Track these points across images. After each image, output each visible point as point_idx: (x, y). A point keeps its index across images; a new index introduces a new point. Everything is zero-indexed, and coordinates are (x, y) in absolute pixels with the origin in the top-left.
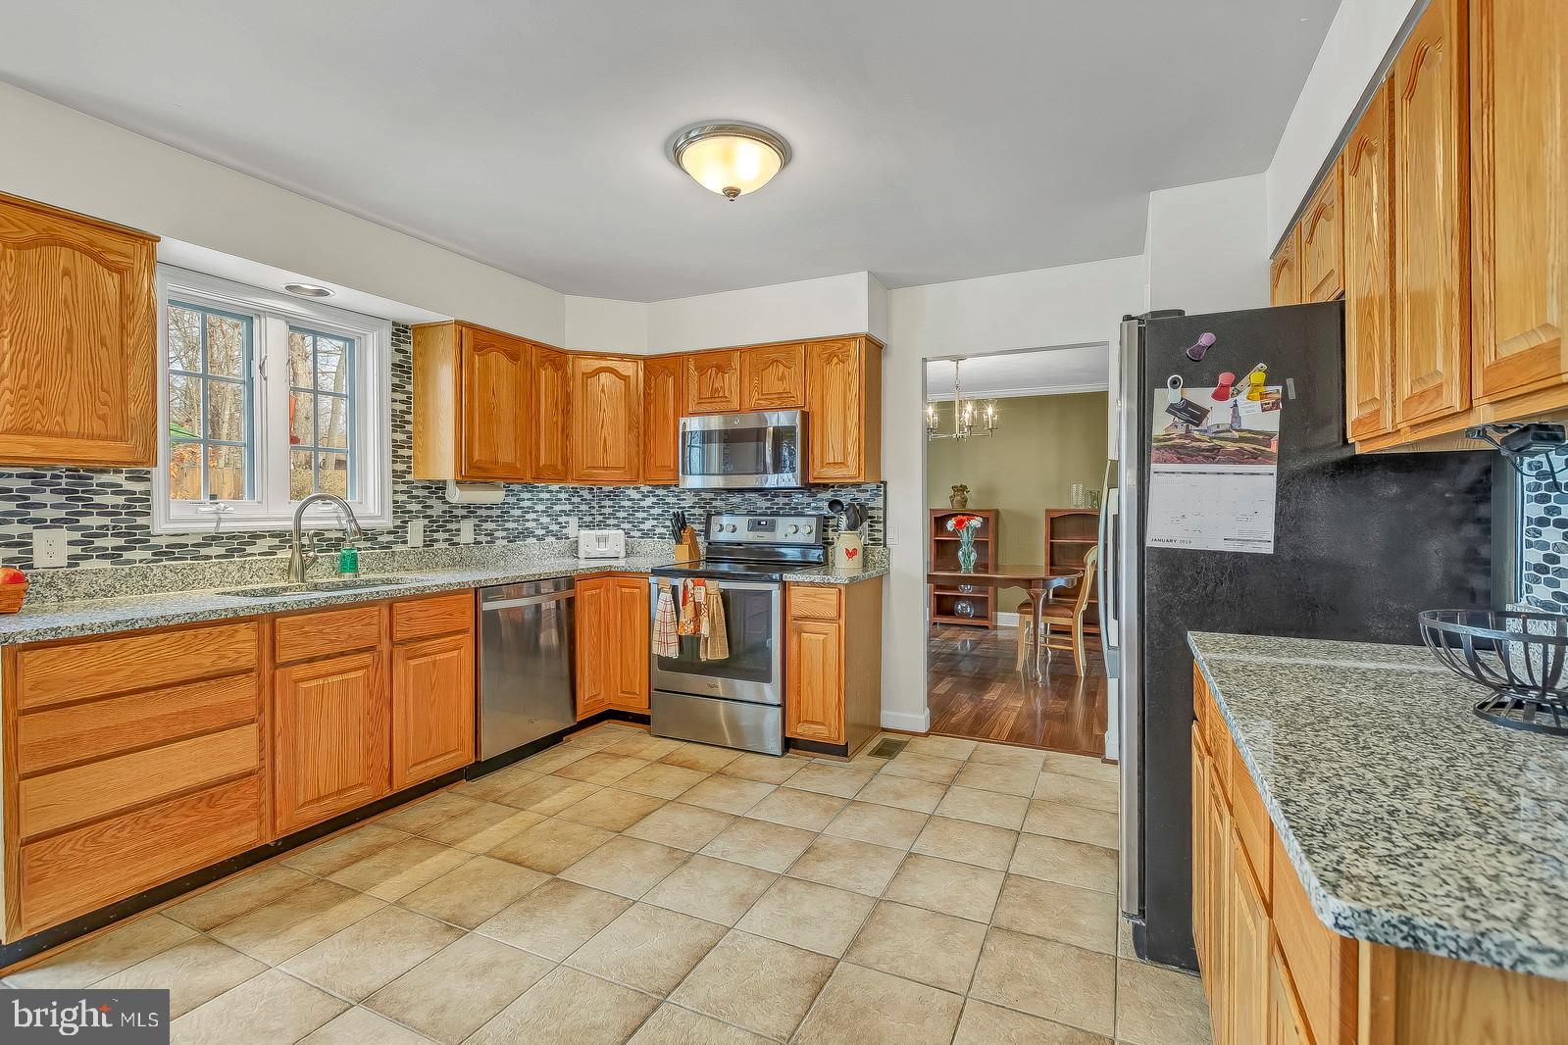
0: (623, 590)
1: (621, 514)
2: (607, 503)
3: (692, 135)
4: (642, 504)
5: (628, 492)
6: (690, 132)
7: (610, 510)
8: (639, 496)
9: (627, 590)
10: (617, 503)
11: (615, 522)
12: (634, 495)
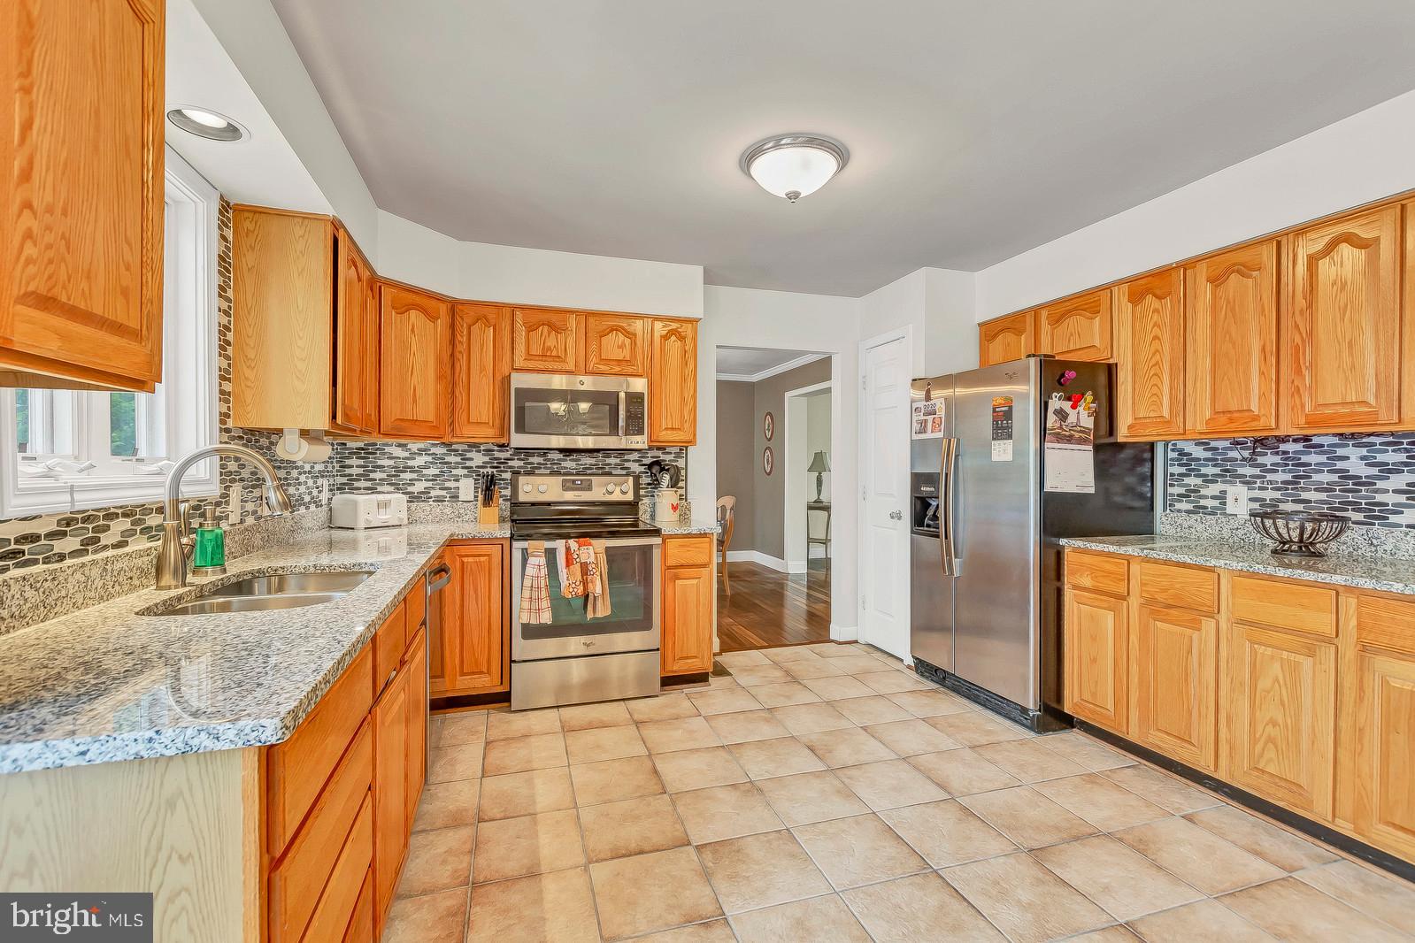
0: (465, 560)
1: (378, 475)
2: (354, 461)
3: (783, 142)
4: (410, 463)
5: (387, 449)
6: (782, 139)
7: (361, 471)
8: (407, 454)
9: (471, 559)
10: (371, 462)
11: (369, 484)
12: (398, 452)
